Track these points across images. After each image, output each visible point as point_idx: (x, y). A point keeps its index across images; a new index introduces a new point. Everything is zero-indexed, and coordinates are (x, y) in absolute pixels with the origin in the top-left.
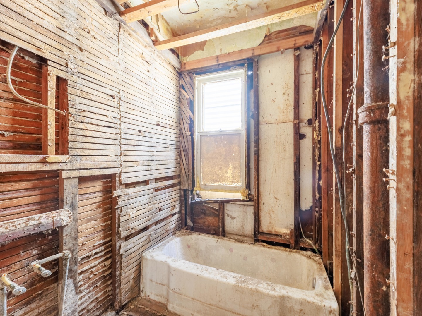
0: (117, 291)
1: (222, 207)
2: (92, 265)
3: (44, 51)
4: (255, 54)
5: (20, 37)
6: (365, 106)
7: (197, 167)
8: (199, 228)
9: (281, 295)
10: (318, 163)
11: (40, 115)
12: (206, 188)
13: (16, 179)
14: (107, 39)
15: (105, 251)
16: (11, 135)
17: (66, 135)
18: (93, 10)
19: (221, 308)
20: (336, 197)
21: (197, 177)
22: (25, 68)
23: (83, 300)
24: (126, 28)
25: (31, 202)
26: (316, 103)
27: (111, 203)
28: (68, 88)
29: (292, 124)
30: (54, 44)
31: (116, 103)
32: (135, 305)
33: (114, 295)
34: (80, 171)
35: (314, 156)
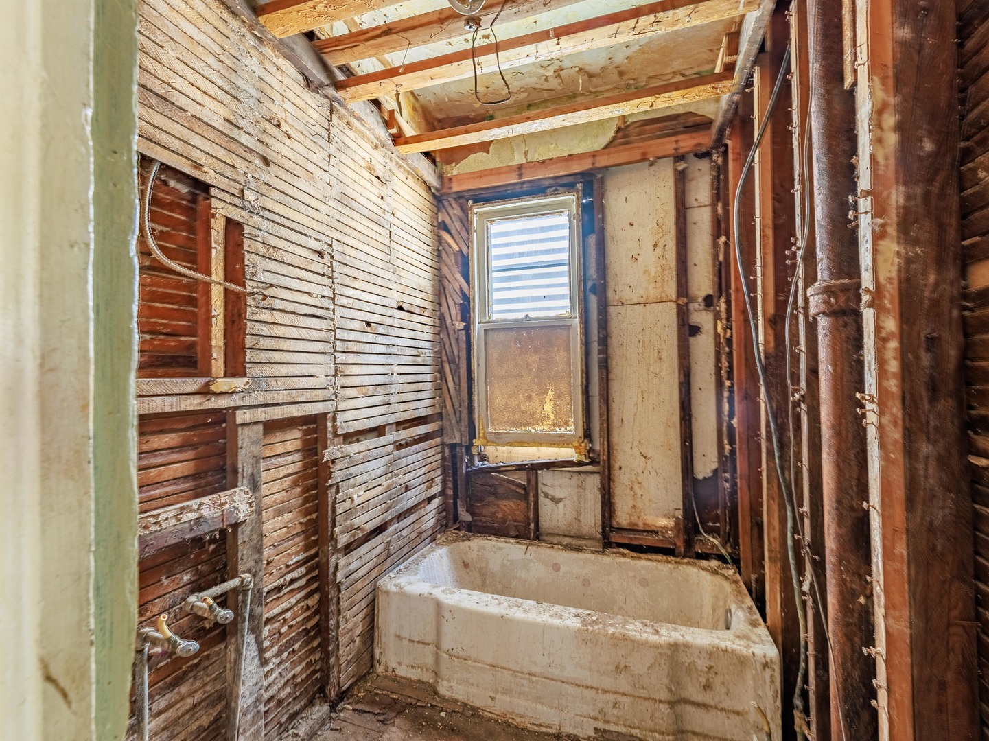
0: (332, 660)
1: (533, 478)
2: (286, 605)
3: (205, 169)
4: (598, 165)
5: (166, 143)
6: (819, 284)
7: (478, 396)
8: (484, 527)
9: (672, 641)
10: (728, 383)
11: (194, 297)
12: (498, 439)
13: (155, 428)
14: (310, 136)
15: (308, 577)
16: (146, 340)
17: (241, 337)
18: (285, 80)
19: (552, 679)
20: (767, 448)
21: (479, 416)
22: (169, 204)
23: (270, 679)
24: (343, 111)
25: (179, 475)
26: (721, 263)
27: (316, 475)
28: (245, 240)
29: (674, 305)
30: (221, 153)
31: (326, 267)
32: (366, 691)
33: (326, 671)
34: (266, 409)
35: (718, 369)
